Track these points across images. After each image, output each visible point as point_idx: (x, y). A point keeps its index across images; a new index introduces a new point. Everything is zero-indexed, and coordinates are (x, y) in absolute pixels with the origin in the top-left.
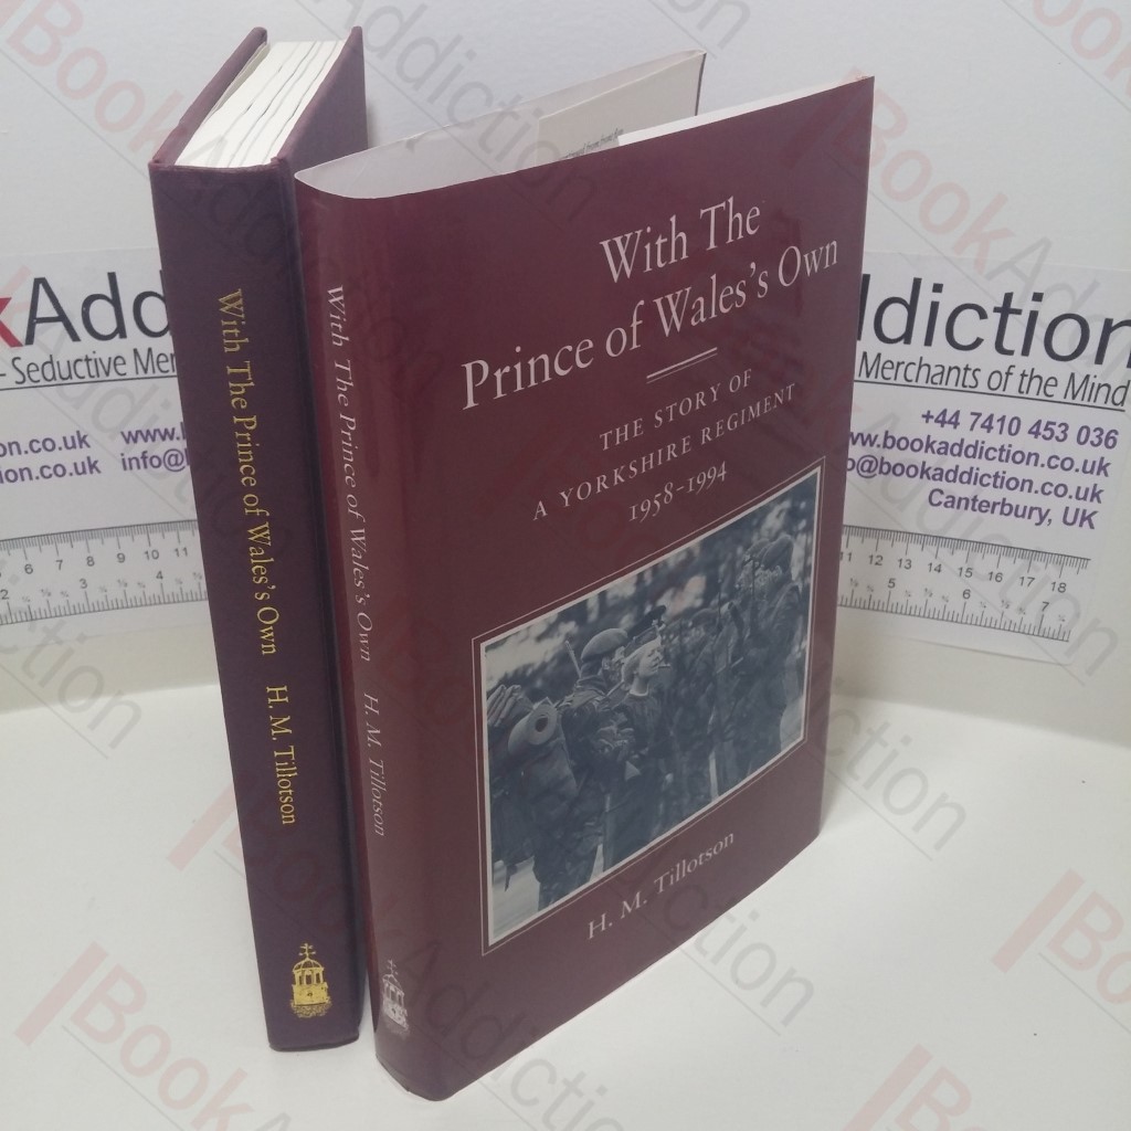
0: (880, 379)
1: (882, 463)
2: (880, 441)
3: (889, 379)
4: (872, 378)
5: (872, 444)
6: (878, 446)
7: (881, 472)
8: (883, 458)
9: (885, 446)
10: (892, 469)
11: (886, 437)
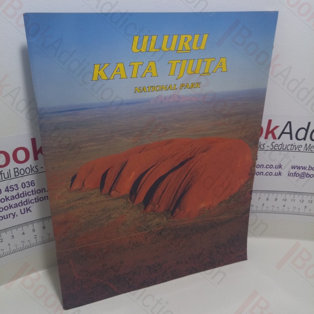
0: (310, 151)
1: (307, 174)
2: (307, 168)
3: (312, 151)
4: (307, 151)
5: (305, 169)
6: (307, 170)
7: (306, 177)
8: (308, 173)
9: (309, 170)
10: (310, 176)
11: (309, 167)
